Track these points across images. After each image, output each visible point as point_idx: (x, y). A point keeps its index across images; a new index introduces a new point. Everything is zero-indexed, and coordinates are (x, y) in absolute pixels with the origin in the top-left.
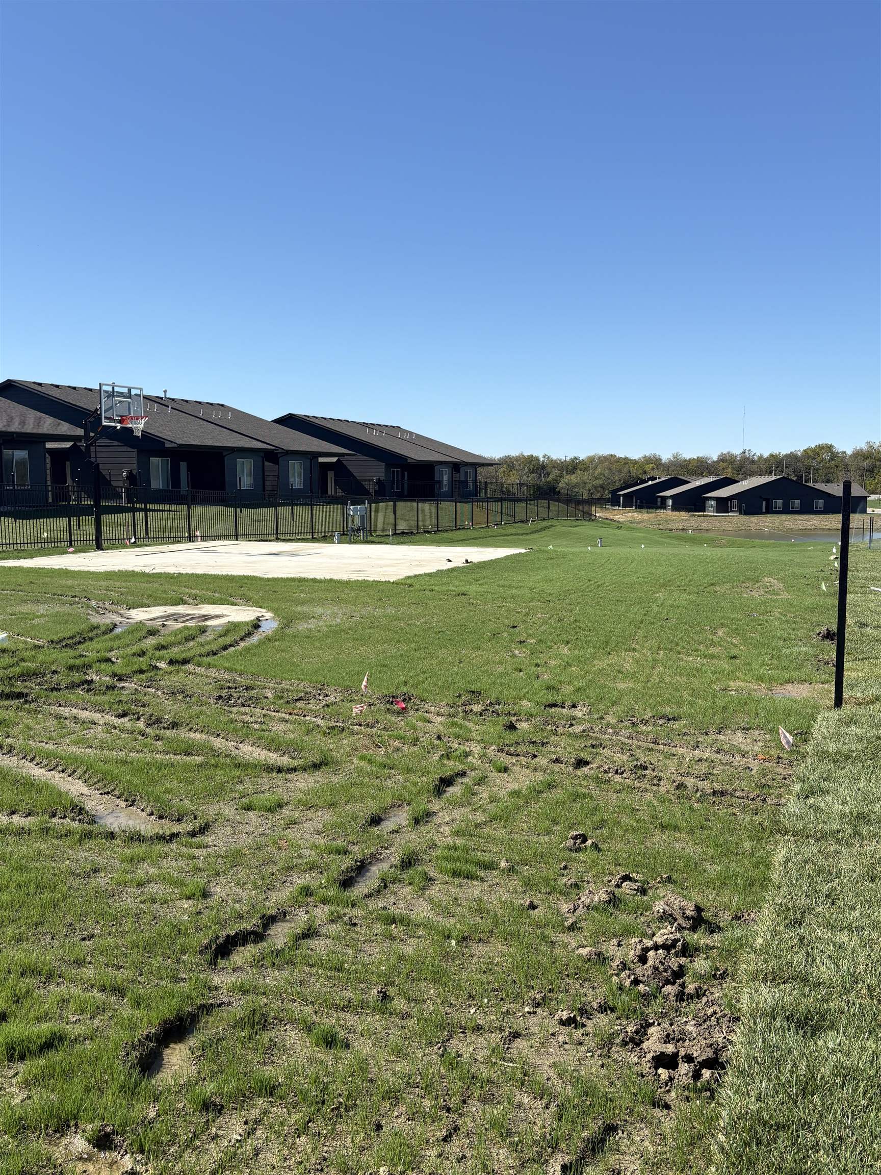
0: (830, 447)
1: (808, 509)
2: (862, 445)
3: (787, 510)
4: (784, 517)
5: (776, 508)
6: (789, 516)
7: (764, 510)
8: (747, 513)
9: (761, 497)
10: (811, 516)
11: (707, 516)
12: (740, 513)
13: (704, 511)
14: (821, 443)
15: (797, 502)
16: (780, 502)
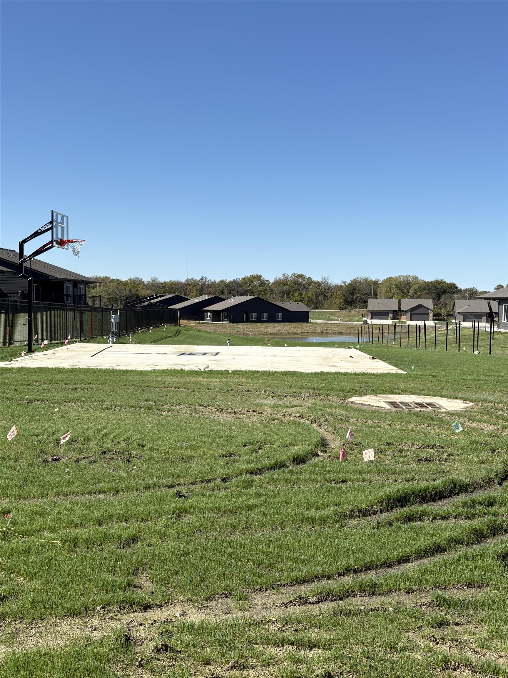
0: (259, 277)
1: (272, 319)
2: (280, 276)
3: (259, 320)
4: (259, 325)
5: (252, 318)
6: (262, 324)
7: (245, 320)
8: (234, 322)
9: (243, 311)
10: (275, 324)
11: (208, 324)
12: (230, 322)
13: (204, 320)
14: (253, 274)
15: (266, 315)
16: (255, 314)
